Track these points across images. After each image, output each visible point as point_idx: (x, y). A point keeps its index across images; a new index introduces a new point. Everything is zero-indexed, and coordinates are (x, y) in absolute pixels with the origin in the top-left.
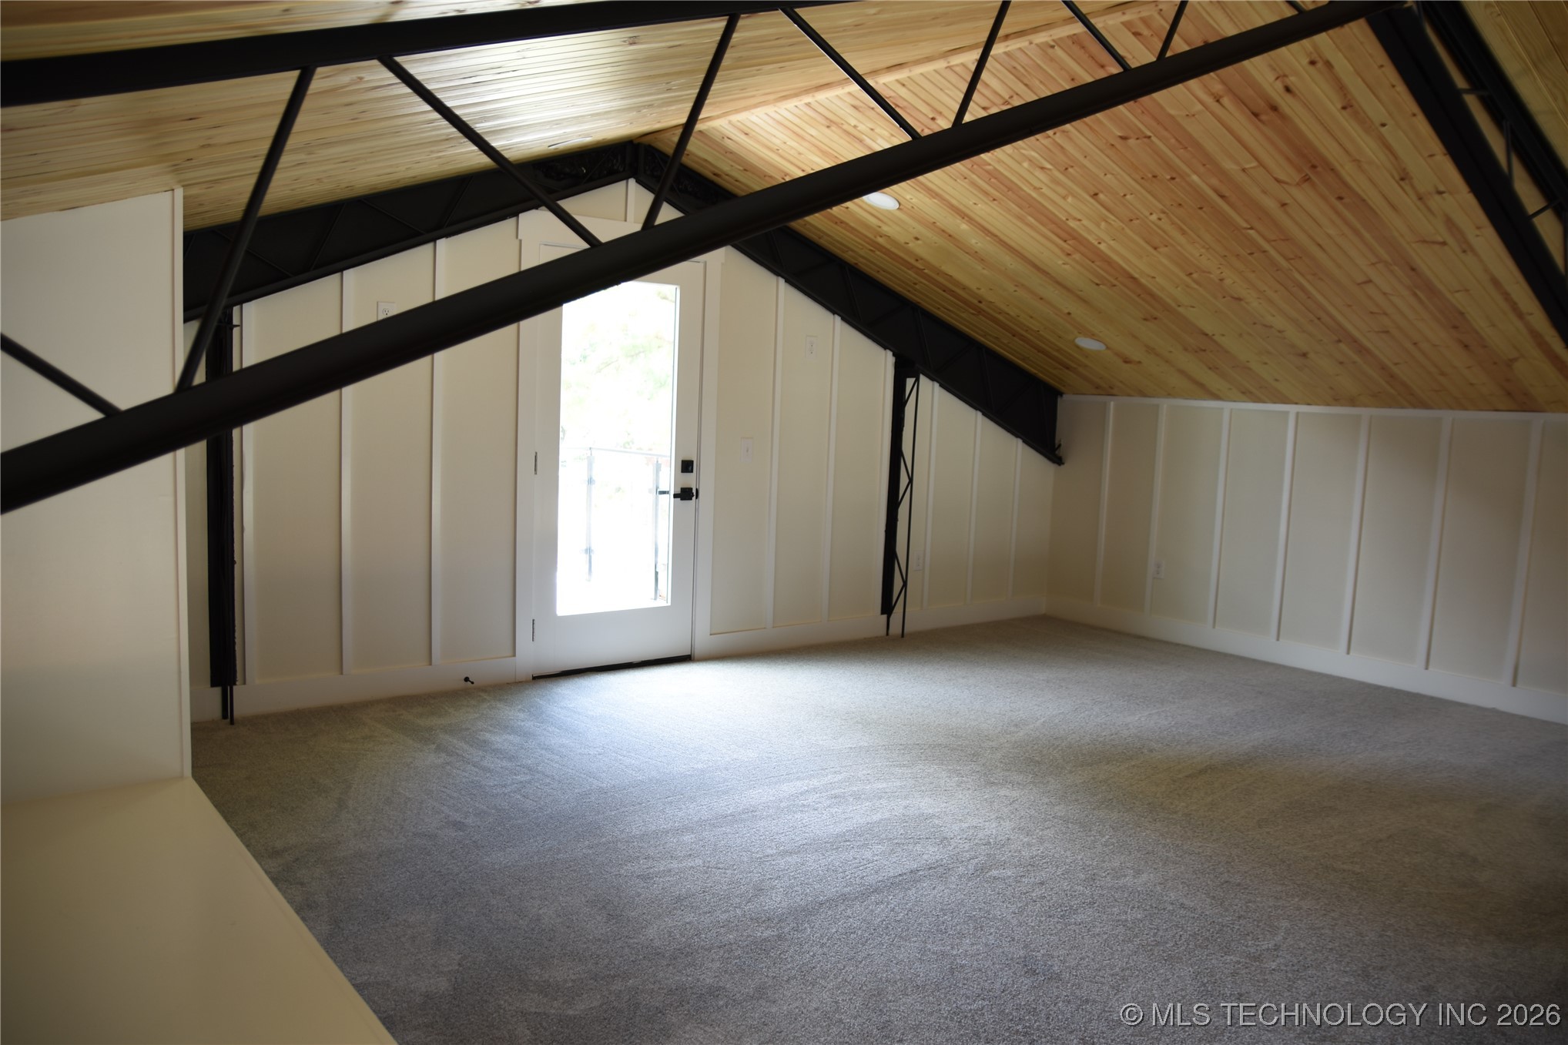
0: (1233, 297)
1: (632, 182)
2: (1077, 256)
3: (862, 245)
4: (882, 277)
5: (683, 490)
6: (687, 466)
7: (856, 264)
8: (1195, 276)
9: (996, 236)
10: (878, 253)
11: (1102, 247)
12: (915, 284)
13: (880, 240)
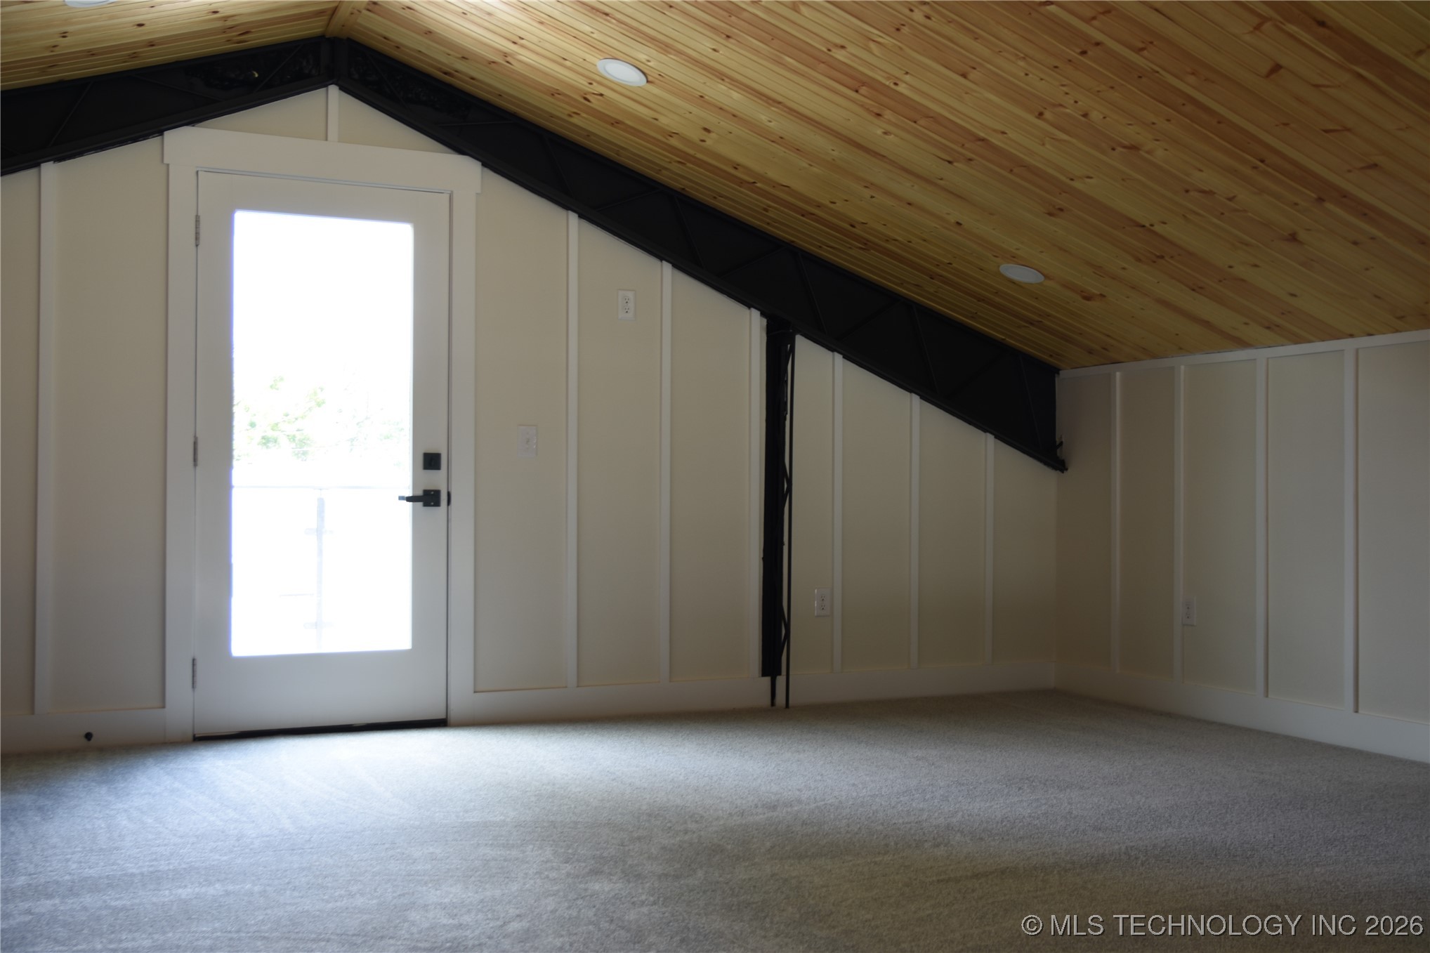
0: (1125, 147)
1: (333, 90)
2: (888, 114)
3: (668, 157)
4: (722, 205)
5: (427, 493)
6: (431, 461)
7: (683, 189)
8: (1047, 115)
9: (780, 103)
10: (688, 165)
11: (902, 88)
12: (766, 210)
13: (674, 142)
